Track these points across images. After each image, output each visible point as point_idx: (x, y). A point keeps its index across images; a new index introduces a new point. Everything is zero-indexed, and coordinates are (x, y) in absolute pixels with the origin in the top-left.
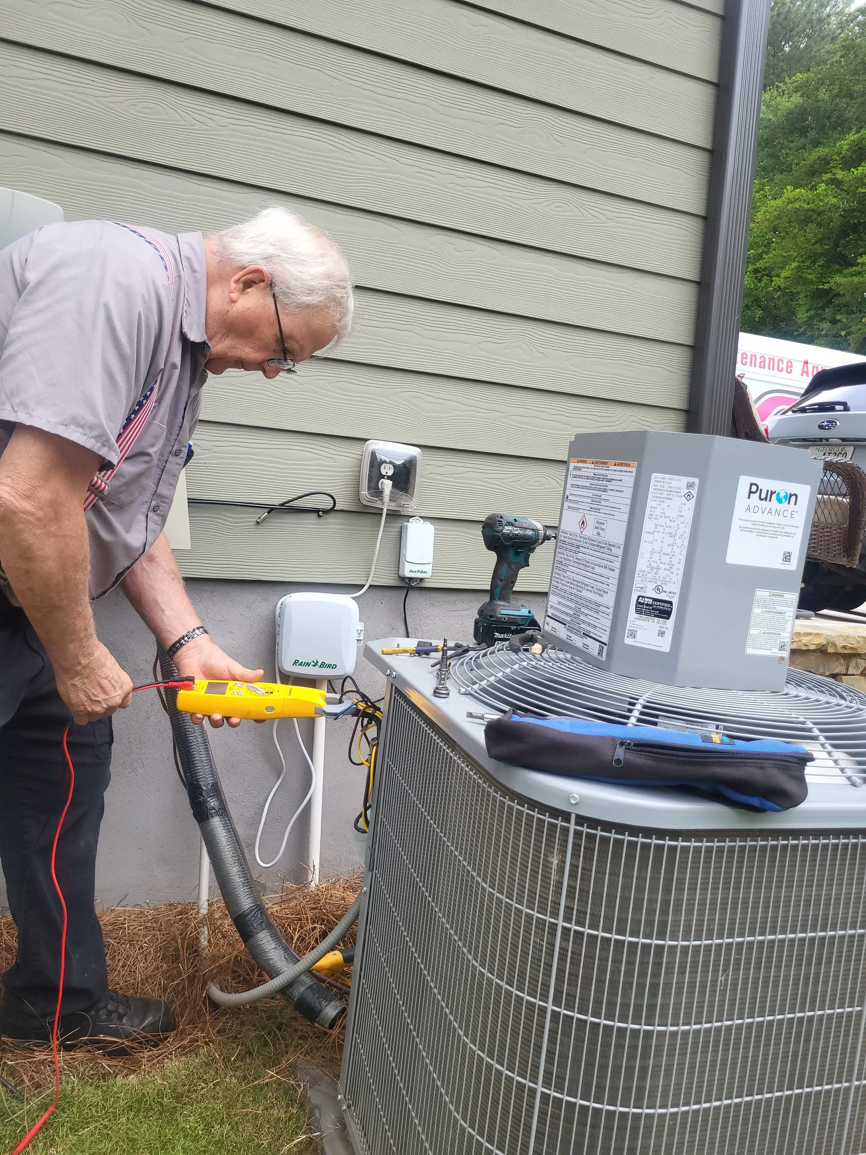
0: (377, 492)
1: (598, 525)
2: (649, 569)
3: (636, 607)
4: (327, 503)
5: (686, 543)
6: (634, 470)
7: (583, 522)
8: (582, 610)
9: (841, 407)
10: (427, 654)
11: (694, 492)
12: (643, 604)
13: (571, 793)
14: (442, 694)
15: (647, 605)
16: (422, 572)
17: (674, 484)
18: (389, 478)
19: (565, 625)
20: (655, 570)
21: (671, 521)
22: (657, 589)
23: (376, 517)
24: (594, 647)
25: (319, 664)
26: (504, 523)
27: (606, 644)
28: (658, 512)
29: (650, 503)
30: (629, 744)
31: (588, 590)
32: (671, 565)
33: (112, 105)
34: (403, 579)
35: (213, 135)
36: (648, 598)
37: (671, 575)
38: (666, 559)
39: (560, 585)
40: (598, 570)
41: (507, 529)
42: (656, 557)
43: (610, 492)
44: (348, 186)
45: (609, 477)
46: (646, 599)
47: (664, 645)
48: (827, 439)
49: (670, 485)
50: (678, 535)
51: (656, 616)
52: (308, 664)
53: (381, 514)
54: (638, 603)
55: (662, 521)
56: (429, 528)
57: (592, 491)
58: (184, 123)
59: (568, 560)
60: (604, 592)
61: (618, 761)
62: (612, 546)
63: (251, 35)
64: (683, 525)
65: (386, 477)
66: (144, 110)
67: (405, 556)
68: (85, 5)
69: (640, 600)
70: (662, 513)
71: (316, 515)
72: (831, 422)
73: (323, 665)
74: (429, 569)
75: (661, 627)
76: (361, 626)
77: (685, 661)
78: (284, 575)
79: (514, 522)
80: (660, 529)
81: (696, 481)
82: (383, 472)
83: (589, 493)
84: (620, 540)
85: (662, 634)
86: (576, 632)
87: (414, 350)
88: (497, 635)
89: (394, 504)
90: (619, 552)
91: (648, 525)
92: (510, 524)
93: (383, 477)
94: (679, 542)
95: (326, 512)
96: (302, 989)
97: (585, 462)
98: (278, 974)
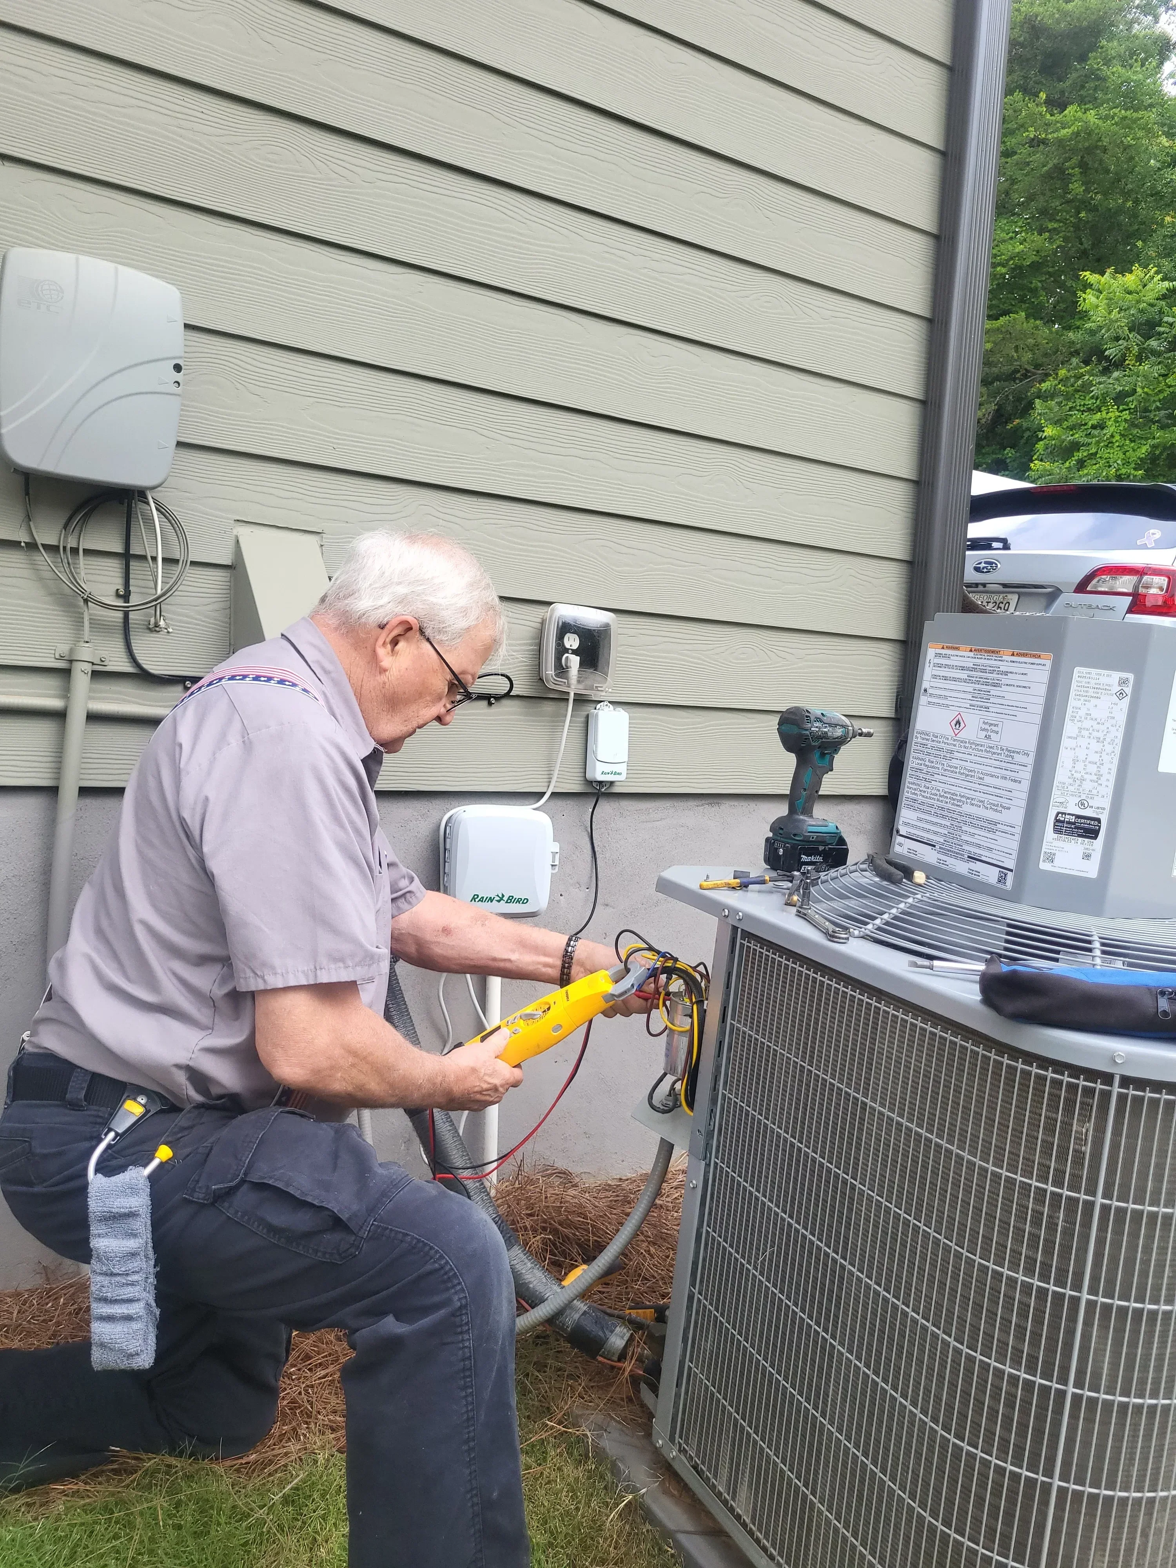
0: (562, 670)
1: (984, 726)
2: (1071, 781)
3: (1055, 825)
4: (502, 686)
5: (1118, 750)
6: (1048, 663)
7: (958, 723)
8: (964, 828)
9: (1000, 545)
10: (746, 886)
11: (1128, 690)
12: (1063, 822)
13: (1115, 1052)
14: (840, 938)
15: (1069, 823)
16: (615, 773)
17: (1104, 680)
18: (575, 652)
19: (934, 846)
20: (1078, 782)
21: (1098, 723)
22: (1082, 804)
23: (563, 704)
24: (991, 875)
25: (505, 898)
26: (812, 718)
27: (1011, 871)
28: (1082, 713)
29: (1072, 703)
30: (1171, 993)
31: (972, 804)
32: (1099, 776)
33: (226, 147)
34: (590, 783)
35: (358, 194)
36: (1069, 814)
37: (1099, 788)
38: (1093, 769)
39: (921, 797)
40: (988, 780)
41: (816, 727)
42: (1080, 766)
43: (1004, 688)
44: (523, 268)
45: (1002, 669)
46: (1067, 816)
47: (1091, 869)
48: (984, 585)
49: (1097, 681)
50: (1108, 740)
51: (1079, 836)
52: (491, 900)
53: (568, 700)
54: (1057, 821)
55: (1087, 724)
56: (622, 716)
57: (973, 685)
58: (319, 176)
59: (933, 767)
60: (1003, 807)
61: (1165, 1013)
62: (1014, 752)
63: (404, 60)
64: (1114, 729)
65: (570, 651)
66: (268, 156)
67: (595, 753)
68: (192, 8)
69: (1060, 817)
70: (1087, 714)
71: (485, 703)
72: (991, 563)
73: (510, 900)
74: (623, 768)
75: (1087, 849)
76: (556, 847)
77: (1115, 889)
78: (448, 783)
79: (821, 717)
80: (1085, 733)
81: (1131, 677)
82: (567, 646)
83: (969, 688)
84: (1031, 745)
85: (1087, 856)
86: (957, 855)
87: (602, 485)
88: (804, 858)
89: (581, 687)
90: (1030, 760)
91: (1069, 728)
92: (818, 719)
93: (566, 651)
94: (1109, 748)
95: (499, 698)
96: (576, 1316)
97: (957, 649)
98: (543, 1300)
